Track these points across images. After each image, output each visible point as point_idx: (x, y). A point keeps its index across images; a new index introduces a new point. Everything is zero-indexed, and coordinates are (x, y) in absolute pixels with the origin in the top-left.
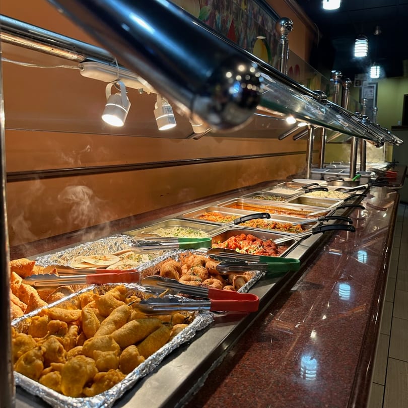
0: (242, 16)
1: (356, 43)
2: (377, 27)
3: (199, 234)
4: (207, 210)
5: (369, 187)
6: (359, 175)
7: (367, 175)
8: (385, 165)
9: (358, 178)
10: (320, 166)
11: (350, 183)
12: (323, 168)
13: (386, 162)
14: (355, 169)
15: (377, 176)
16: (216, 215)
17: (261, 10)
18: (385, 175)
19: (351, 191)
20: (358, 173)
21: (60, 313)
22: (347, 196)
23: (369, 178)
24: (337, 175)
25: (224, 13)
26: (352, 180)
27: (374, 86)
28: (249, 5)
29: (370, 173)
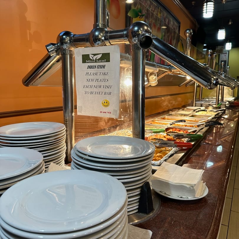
0: (159, 20)
1: (219, 31)
2: (230, 20)
4: (153, 121)
5: (226, 109)
6: (220, 104)
7: (224, 104)
8: (233, 98)
9: (220, 105)
10: (199, 100)
11: (216, 108)
12: (201, 101)
13: (233, 97)
14: (218, 101)
15: (229, 104)
16: (157, 123)
17: (168, 15)
18: (233, 104)
19: (217, 111)
20: (220, 103)
22: (216, 113)
23: (226, 105)
24: (209, 104)
25: (150, 20)
26: (217, 106)
27: (227, 53)
28: (162, 14)
29: (226, 103)
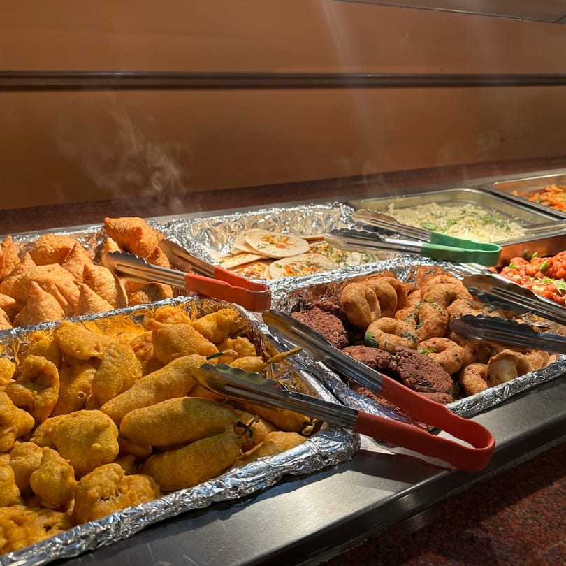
3: (505, 229)
21: (71, 341)
